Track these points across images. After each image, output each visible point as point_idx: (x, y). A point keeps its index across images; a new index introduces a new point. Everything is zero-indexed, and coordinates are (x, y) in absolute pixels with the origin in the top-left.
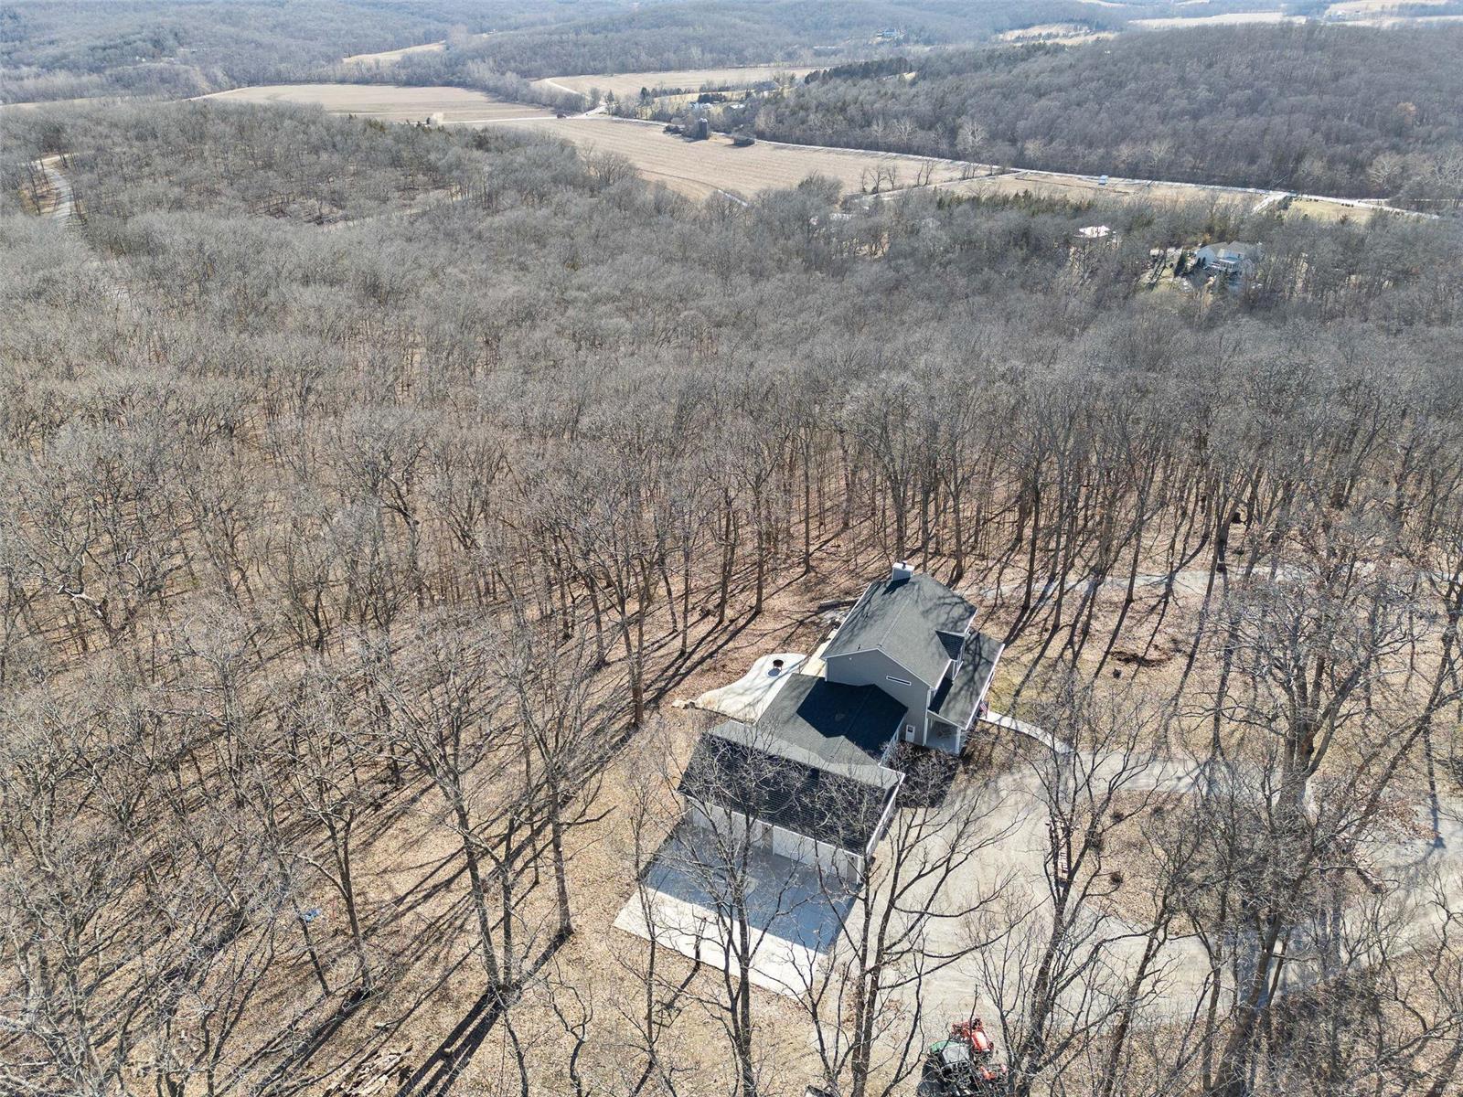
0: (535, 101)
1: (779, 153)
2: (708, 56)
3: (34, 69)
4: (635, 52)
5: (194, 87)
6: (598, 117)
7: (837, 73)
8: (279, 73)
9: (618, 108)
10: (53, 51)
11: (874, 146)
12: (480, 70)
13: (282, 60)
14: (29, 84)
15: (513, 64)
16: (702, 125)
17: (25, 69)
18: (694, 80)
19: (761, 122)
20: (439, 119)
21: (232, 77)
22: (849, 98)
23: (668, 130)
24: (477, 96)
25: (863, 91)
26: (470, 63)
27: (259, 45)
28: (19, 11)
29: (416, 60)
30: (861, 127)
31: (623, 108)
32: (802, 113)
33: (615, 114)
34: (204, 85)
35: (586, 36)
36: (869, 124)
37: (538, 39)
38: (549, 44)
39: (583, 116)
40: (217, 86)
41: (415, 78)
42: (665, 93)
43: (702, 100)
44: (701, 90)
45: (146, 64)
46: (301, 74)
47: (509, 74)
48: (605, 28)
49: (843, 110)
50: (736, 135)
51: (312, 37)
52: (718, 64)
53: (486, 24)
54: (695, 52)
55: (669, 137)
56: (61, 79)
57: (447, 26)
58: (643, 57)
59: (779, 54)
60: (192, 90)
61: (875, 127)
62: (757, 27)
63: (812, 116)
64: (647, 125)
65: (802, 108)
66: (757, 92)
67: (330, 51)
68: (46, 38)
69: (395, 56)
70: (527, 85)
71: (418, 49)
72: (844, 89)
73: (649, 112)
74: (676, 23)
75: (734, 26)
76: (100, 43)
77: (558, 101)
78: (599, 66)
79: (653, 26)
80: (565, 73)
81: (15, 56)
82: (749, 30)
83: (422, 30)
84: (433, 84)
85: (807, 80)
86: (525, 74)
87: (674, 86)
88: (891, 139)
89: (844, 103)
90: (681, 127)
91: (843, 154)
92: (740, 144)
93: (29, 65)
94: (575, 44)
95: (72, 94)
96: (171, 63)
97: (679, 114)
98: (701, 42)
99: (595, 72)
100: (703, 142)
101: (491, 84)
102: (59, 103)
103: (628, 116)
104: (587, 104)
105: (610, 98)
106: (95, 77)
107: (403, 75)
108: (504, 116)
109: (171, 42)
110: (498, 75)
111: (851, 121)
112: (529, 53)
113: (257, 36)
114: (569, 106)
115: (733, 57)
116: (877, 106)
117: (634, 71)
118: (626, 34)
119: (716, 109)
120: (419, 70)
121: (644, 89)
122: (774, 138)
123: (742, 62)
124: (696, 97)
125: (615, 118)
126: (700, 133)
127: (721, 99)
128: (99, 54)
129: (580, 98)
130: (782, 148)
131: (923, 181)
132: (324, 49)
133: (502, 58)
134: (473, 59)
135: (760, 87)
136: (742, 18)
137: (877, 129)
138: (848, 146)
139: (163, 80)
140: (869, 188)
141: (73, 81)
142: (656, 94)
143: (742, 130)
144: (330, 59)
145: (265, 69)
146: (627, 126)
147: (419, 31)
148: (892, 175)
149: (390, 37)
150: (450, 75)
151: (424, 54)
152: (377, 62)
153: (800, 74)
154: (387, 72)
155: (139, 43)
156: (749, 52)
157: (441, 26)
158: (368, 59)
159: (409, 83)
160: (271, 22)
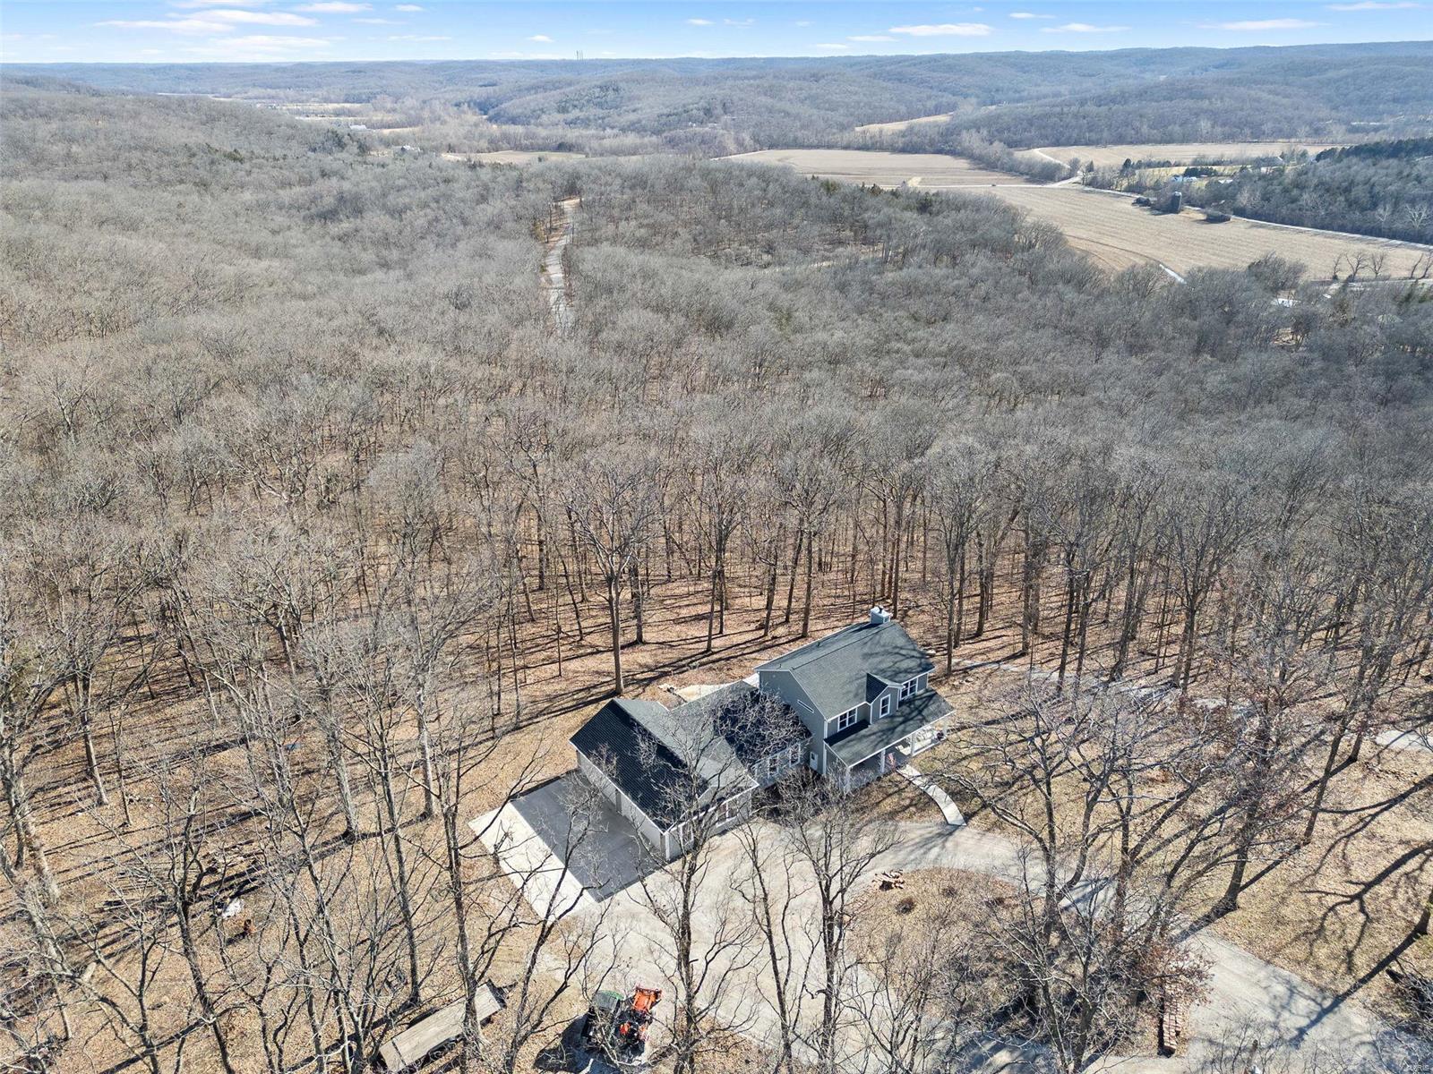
0: (1013, 170)
1: (1255, 232)
2: (1219, 130)
3: (616, 131)
4: (1138, 124)
5: (725, 148)
6: (1071, 186)
7: (1358, 151)
8: (796, 139)
9: (1094, 178)
10: (633, 117)
11: (1375, 231)
12: (971, 140)
13: (803, 127)
14: (607, 143)
15: (1006, 135)
16: (1175, 199)
17: (608, 131)
18: (1187, 153)
19: (1244, 199)
20: (915, 183)
21: (757, 141)
22: (1360, 178)
23: (1138, 202)
24: (962, 163)
25: (1383, 173)
26: (964, 133)
27: (787, 114)
28: (621, 85)
29: (916, 130)
30: (1363, 210)
31: (1099, 179)
32: (1295, 192)
33: (1089, 184)
34: (732, 146)
35: (1091, 108)
36: (1375, 206)
37: (1038, 111)
38: (1047, 116)
39: (1057, 185)
40: (743, 148)
41: (910, 147)
42: (1149, 165)
43: (1189, 173)
44: (1193, 164)
45: (696, 128)
46: (814, 140)
47: (996, 143)
48: (1113, 101)
49: (1347, 190)
50: (1210, 211)
51: (833, 108)
52: (1229, 138)
53: (998, 97)
54: (1205, 125)
55: (1137, 210)
56: (631, 139)
57: (958, 99)
58: (1145, 129)
59: (1304, 129)
60: (722, 151)
61: (1381, 211)
62: (1285, 101)
63: (1305, 196)
64: (1119, 196)
65: (1297, 186)
66: (1253, 168)
67: (845, 121)
68: (632, 107)
69: (900, 126)
70: (1010, 154)
71: (924, 120)
72: (1360, 169)
73: (1125, 183)
74: (1192, 96)
75: (1258, 100)
76: (666, 111)
77: (1036, 170)
78: (1094, 136)
79: (1165, 99)
80: (1057, 143)
81: (606, 120)
82: (1275, 104)
83: (934, 103)
84: (925, 152)
85: (1319, 157)
86: (1013, 144)
87: (1162, 158)
88: (1399, 225)
89: (1352, 182)
90: (1153, 199)
91: (1333, 237)
92: (1212, 220)
93: (612, 128)
94: (1076, 116)
95: (634, 151)
96: (714, 128)
97: (1156, 187)
98: (1214, 116)
99: (1089, 143)
100: (1170, 216)
101: (977, 152)
102: (622, 159)
103: (1102, 187)
104: (1064, 173)
105: (1090, 168)
106: (654, 139)
107: (900, 143)
108: (977, 182)
109: (719, 111)
110: (986, 144)
111: (1351, 204)
112: (1025, 124)
113: (788, 107)
114: (1047, 174)
115: (1247, 131)
116: (1392, 188)
117: (1131, 143)
118: (1133, 106)
119: (1199, 184)
120: (915, 139)
121: (1128, 161)
122: (1256, 215)
123: (1257, 136)
124: (1182, 170)
125: (1087, 189)
126: (1172, 207)
127: (1209, 173)
128: (664, 120)
129: (1058, 168)
130: (1261, 226)
131: (1418, 273)
132: (841, 119)
133: (999, 130)
134: (968, 129)
135: (1258, 162)
136: (1270, 92)
137: (1383, 214)
138: (1342, 229)
139: (703, 142)
140: (1343, 276)
141: (638, 141)
142: (1140, 165)
143: (1219, 206)
144: (843, 128)
145: (785, 135)
146: (1096, 196)
147: (930, 104)
148: (1379, 262)
149: (903, 109)
150: (944, 144)
151: (926, 124)
152: (881, 131)
153: (1313, 151)
154: (886, 140)
155: (695, 112)
156: (1267, 127)
157: (953, 99)
158: (874, 128)
159: (903, 151)
160: (804, 94)
